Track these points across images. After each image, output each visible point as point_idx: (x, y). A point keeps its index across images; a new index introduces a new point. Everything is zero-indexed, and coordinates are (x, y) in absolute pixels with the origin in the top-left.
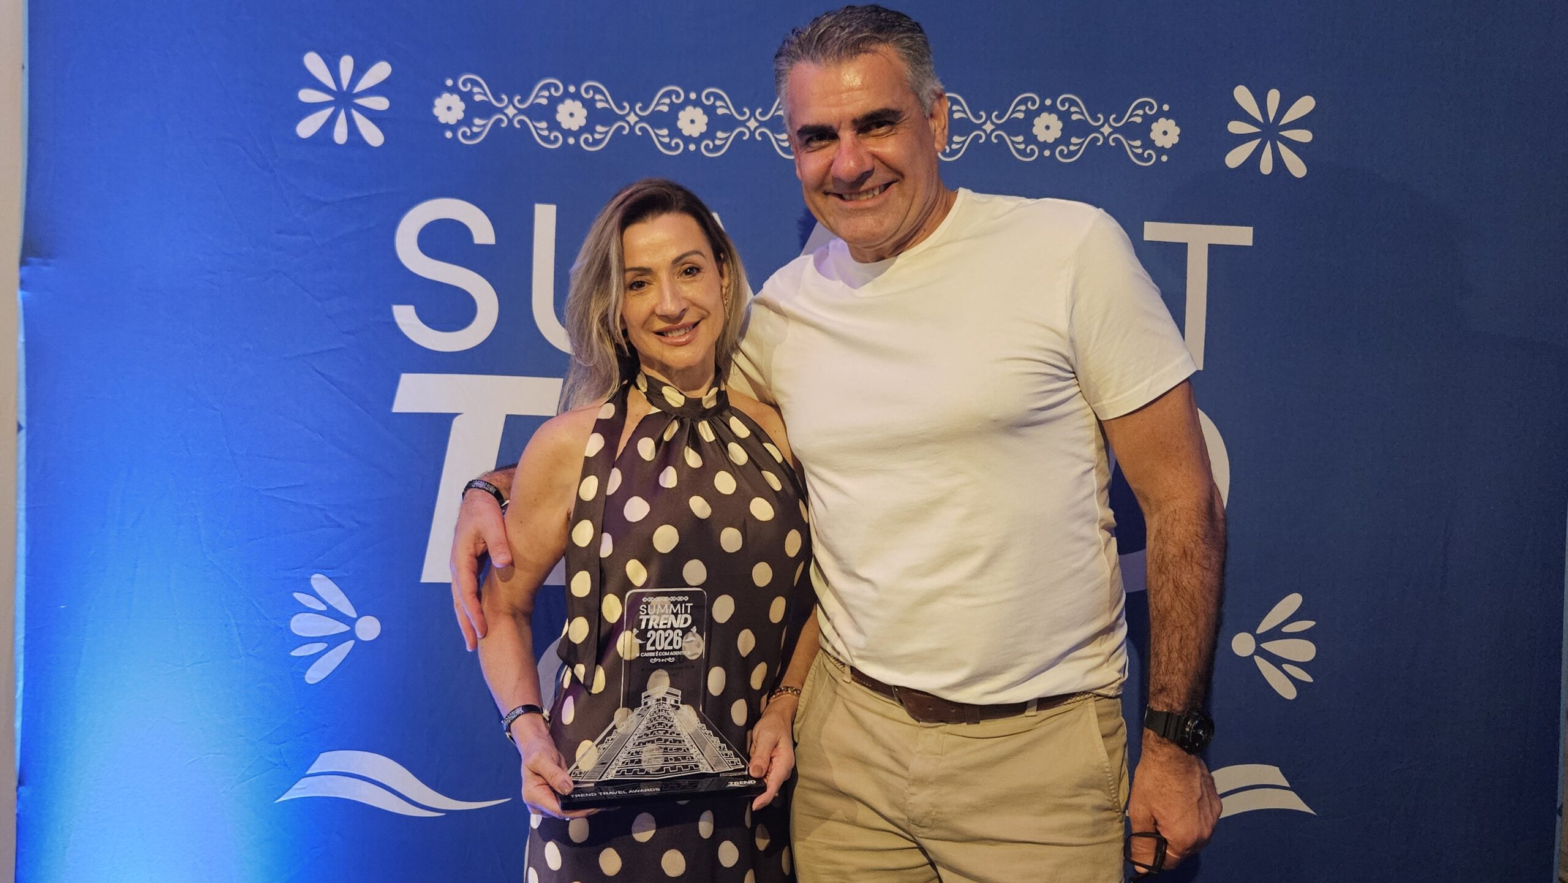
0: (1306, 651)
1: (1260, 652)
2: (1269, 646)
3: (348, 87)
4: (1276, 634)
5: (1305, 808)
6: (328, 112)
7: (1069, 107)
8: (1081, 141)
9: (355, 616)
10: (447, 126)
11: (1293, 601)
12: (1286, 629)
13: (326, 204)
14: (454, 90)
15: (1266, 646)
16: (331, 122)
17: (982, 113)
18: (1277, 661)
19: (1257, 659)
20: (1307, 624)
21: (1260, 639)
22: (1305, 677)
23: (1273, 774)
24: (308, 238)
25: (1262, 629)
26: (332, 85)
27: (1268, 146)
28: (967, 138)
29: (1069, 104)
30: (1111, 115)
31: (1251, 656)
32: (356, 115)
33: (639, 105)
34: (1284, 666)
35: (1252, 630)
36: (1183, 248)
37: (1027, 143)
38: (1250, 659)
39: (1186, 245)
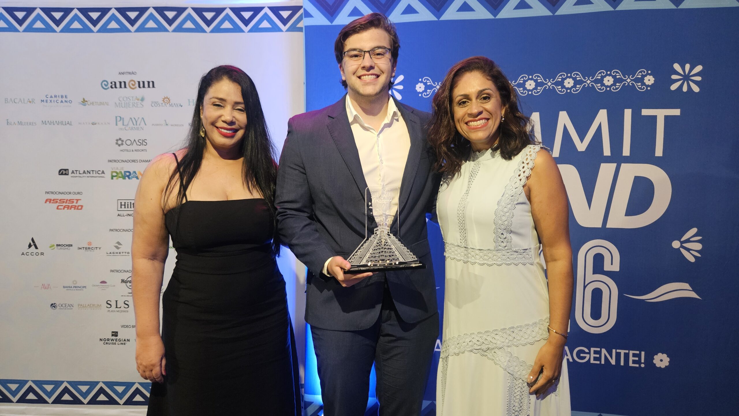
0: (699, 247)
1: (682, 247)
2: (685, 245)
4: (688, 241)
5: (698, 297)
7: (616, 74)
8: (620, 84)
10: (420, 93)
11: (694, 230)
12: (691, 239)
14: (421, 82)
15: (684, 245)
17: (586, 77)
18: (688, 250)
20: (699, 238)
21: (682, 243)
22: (699, 255)
23: (686, 286)
25: (683, 239)
27: (686, 82)
28: (581, 86)
30: (630, 76)
32: (394, 91)
34: (691, 251)
35: (679, 240)
36: (655, 117)
37: (601, 86)
38: (679, 249)
39: (656, 116)
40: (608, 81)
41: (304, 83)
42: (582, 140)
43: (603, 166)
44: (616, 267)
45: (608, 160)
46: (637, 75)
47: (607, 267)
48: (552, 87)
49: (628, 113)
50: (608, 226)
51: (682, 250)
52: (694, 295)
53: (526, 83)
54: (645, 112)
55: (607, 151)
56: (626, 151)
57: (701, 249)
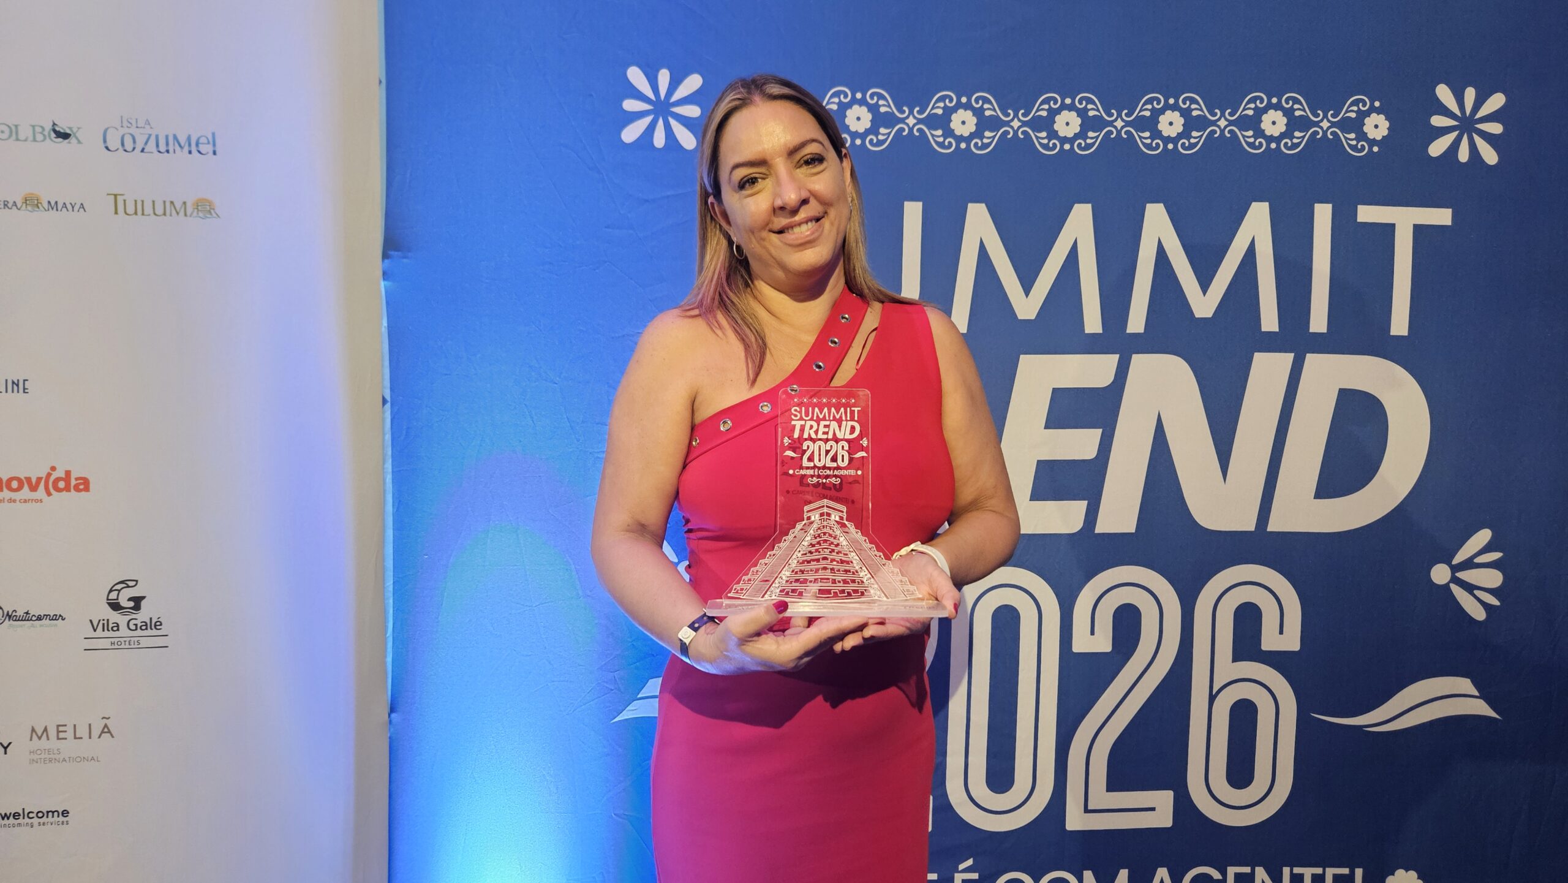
0: (1493, 578)
1: (1454, 580)
2: (1462, 575)
3: (665, 97)
4: (1469, 564)
5: (1493, 714)
6: (648, 120)
7: (1293, 105)
8: (1302, 134)
9: (676, 560)
11: (1484, 536)
13: (647, 201)
15: (1459, 575)
16: (651, 128)
17: (1217, 111)
18: (1470, 588)
19: (1453, 586)
20: (1496, 556)
21: (1455, 569)
22: (1493, 601)
23: (1465, 685)
24: (631, 232)
25: (1458, 559)
26: (651, 95)
27: (1465, 137)
28: (1204, 133)
29: (1293, 102)
30: (1330, 111)
31: (1448, 584)
32: (673, 122)
33: (917, 109)
34: (1476, 592)
35: (1447, 559)
36: (1391, 227)
37: (1255, 137)
38: (1446, 588)
39: (1393, 225)
40: (1274, 123)
41: (380, 82)
42: (1205, 285)
43: (1260, 359)
44: (1291, 641)
45: (1271, 343)
46: (1347, 112)
47: (1270, 641)
48: (1126, 133)
49: (1323, 214)
50: (1275, 525)
51: (1456, 589)
52: (1481, 708)
53: (1057, 118)
54: (1367, 214)
55: (1270, 321)
56: (1319, 322)
57: (1499, 587)
